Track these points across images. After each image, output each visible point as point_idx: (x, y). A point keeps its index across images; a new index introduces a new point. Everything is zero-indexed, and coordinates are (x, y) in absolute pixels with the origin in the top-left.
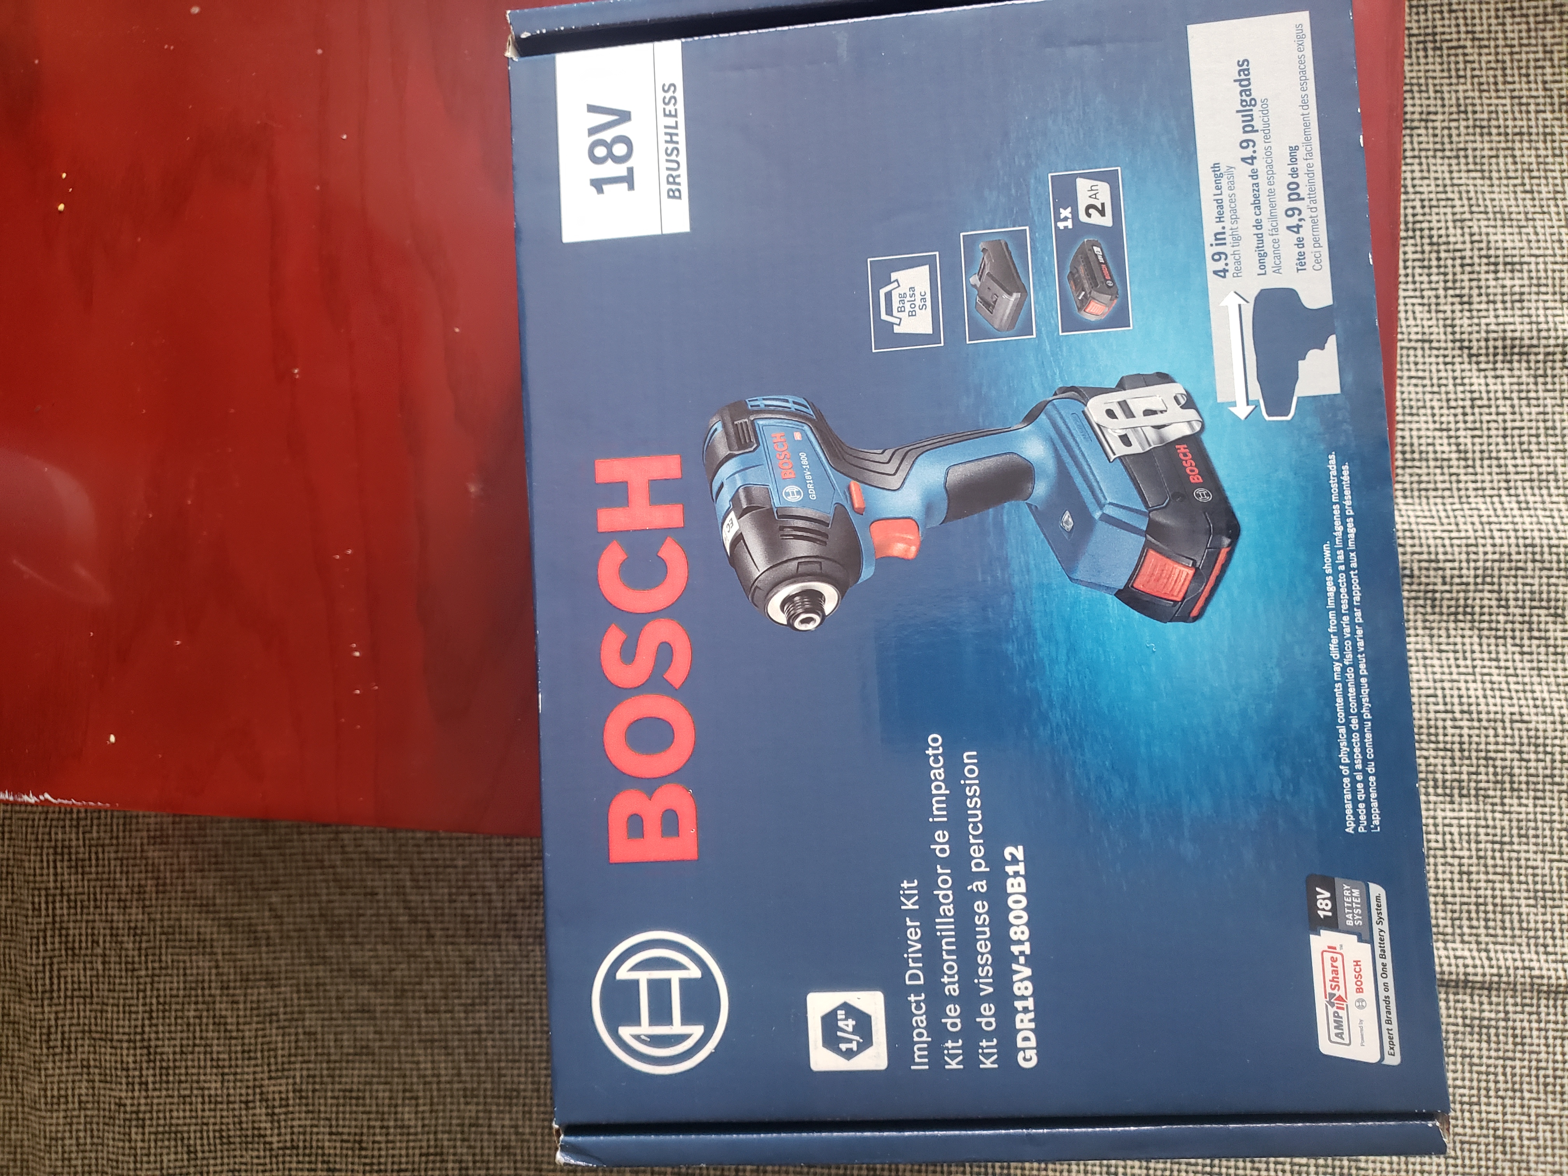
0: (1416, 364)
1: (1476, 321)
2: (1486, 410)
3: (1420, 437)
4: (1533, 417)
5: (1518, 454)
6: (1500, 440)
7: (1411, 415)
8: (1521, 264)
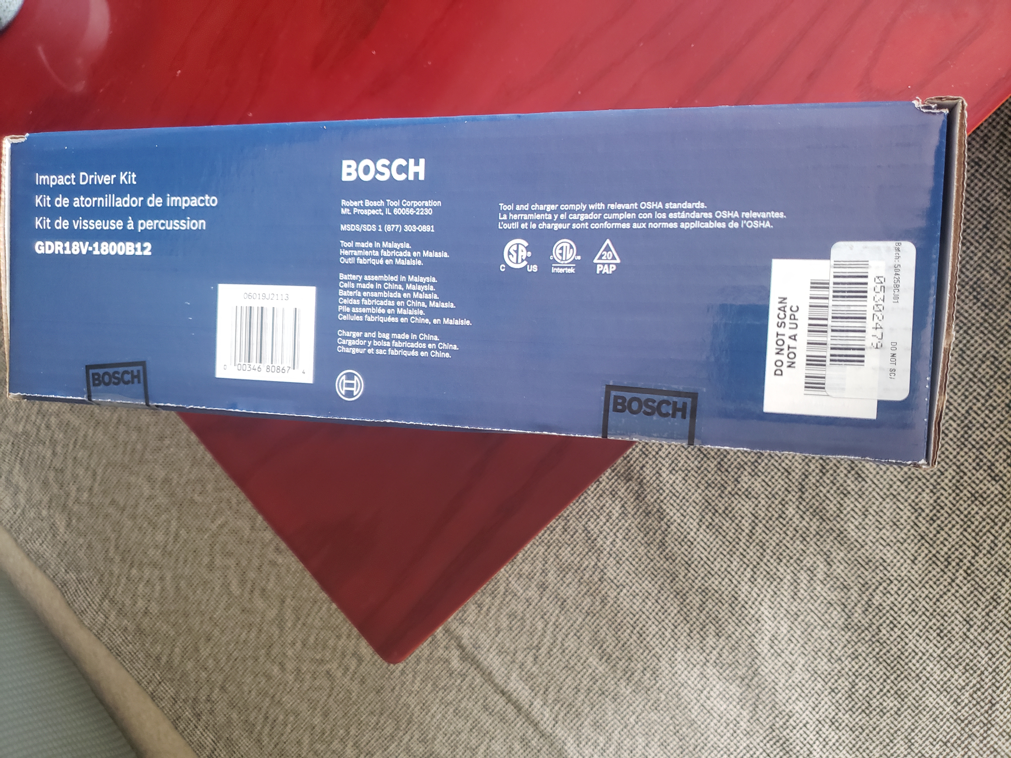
0: (773, 477)
1: (818, 484)
2: (781, 526)
3: (740, 509)
4: (798, 548)
5: (775, 557)
6: (774, 544)
7: (747, 496)
8: (864, 480)
